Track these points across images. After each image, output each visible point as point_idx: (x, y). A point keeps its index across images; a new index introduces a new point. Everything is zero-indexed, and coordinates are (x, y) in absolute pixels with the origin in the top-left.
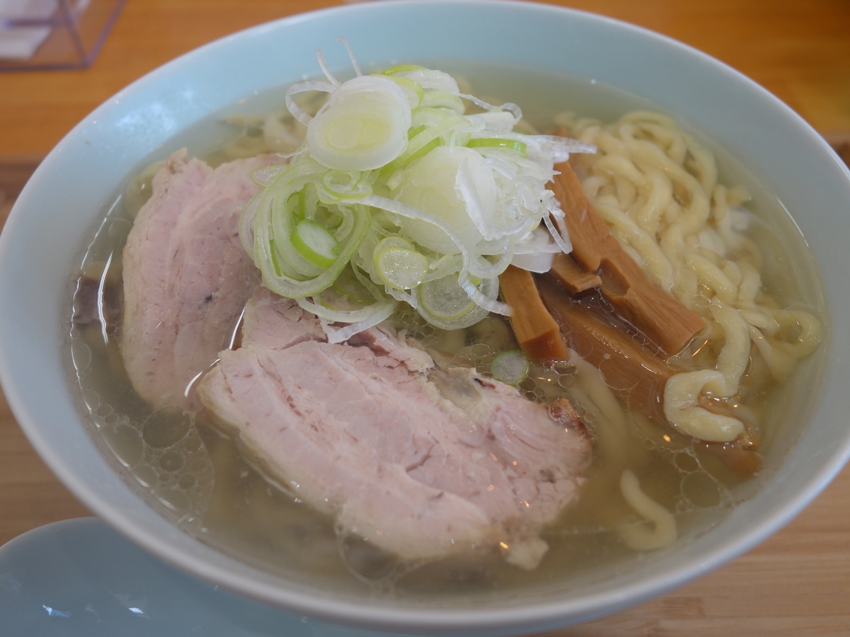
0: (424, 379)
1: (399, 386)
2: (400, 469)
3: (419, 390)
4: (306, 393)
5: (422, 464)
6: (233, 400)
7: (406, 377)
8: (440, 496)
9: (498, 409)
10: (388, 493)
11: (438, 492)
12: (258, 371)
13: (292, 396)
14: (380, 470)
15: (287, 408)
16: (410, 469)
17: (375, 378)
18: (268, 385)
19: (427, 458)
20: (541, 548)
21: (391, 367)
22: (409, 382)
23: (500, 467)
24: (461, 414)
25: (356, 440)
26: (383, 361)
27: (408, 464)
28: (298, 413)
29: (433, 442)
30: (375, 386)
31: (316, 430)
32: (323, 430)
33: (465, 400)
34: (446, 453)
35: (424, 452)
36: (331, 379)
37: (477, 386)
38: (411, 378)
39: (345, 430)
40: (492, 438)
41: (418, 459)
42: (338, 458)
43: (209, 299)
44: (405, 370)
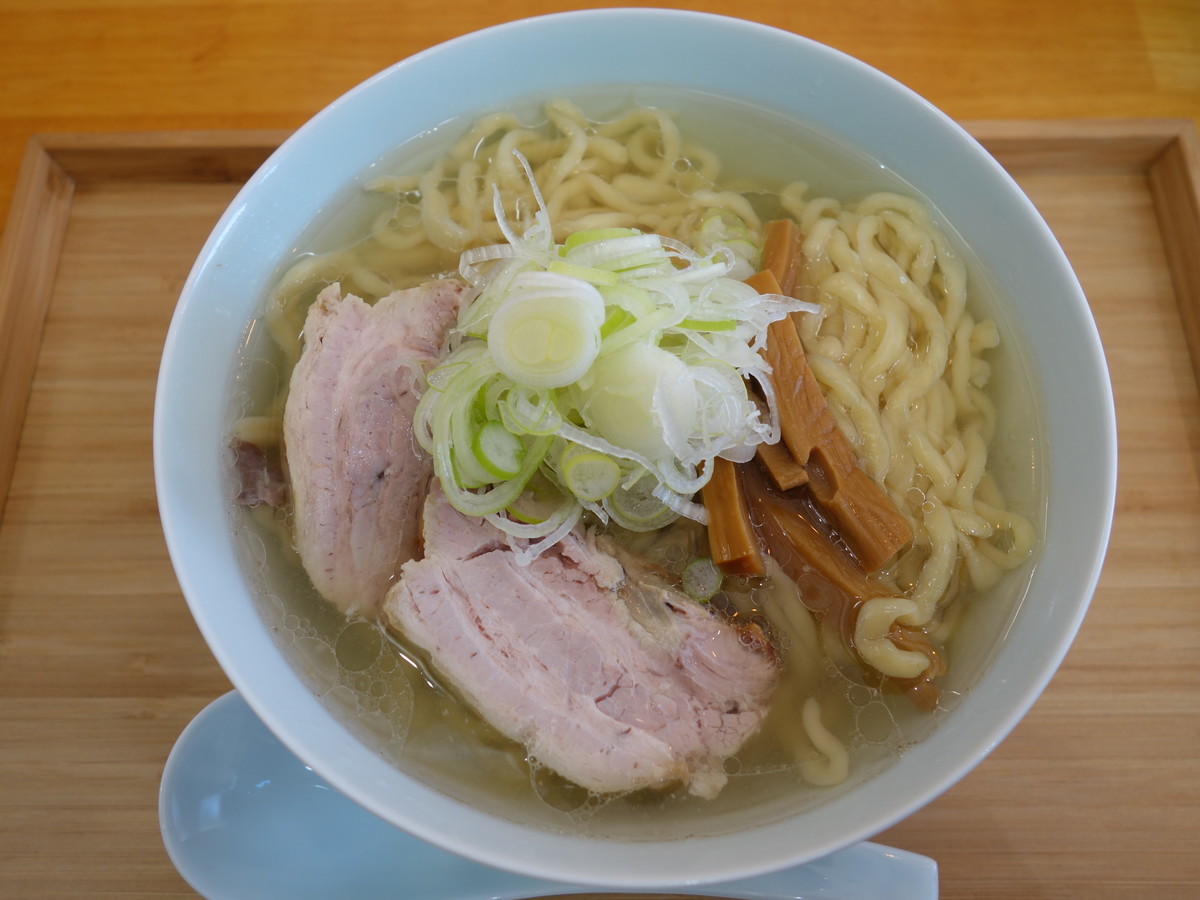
0: (614, 596)
1: (588, 605)
2: (590, 700)
3: (609, 610)
4: (495, 613)
5: (610, 695)
6: (421, 620)
7: (595, 595)
8: (628, 731)
9: (688, 636)
10: (578, 726)
11: (626, 727)
12: (444, 587)
13: (481, 617)
14: (570, 701)
15: (477, 630)
16: (598, 701)
17: (564, 595)
18: (454, 603)
19: (616, 688)
20: (721, 780)
21: (580, 582)
22: (598, 600)
23: (686, 697)
24: (649, 639)
25: (545, 667)
26: (572, 574)
27: (597, 696)
28: (487, 636)
29: (623, 671)
30: (564, 605)
31: (506, 656)
32: (513, 656)
33: (654, 622)
34: (635, 683)
35: (613, 683)
36: (518, 597)
37: (668, 611)
38: (601, 595)
39: (534, 656)
40: (680, 666)
41: (607, 690)
42: (529, 687)
43: (381, 476)
44: (594, 586)
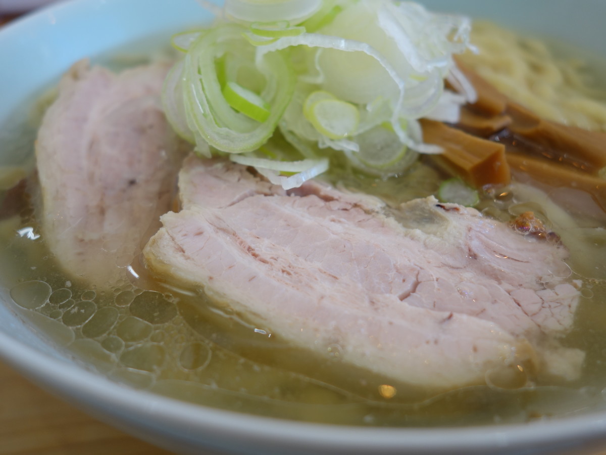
0: (382, 216)
1: (360, 223)
2: (394, 298)
3: (383, 225)
4: (266, 242)
5: (414, 291)
6: (188, 258)
7: (363, 216)
8: (450, 317)
9: (470, 229)
10: (391, 323)
11: (447, 314)
12: (209, 230)
13: (253, 246)
14: (372, 303)
15: (251, 258)
16: (403, 298)
17: (333, 220)
18: (223, 240)
19: (416, 285)
20: (577, 356)
21: (346, 210)
22: (368, 220)
23: (495, 283)
24: (434, 239)
25: (335, 278)
26: (334, 205)
27: (401, 293)
28: (264, 261)
29: (419, 268)
30: (337, 227)
31: (289, 274)
32: (296, 273)
33: (432, 228)
34: (435, 278)
35: (412, 279)
36: (289, 225)
37: (440, 211)
38: (370, 216)
39: (320, 271)
40: (475, 257)
41: (408, 286)
42: (322, 297)
43: (132, 183)
44: (360, 210)
